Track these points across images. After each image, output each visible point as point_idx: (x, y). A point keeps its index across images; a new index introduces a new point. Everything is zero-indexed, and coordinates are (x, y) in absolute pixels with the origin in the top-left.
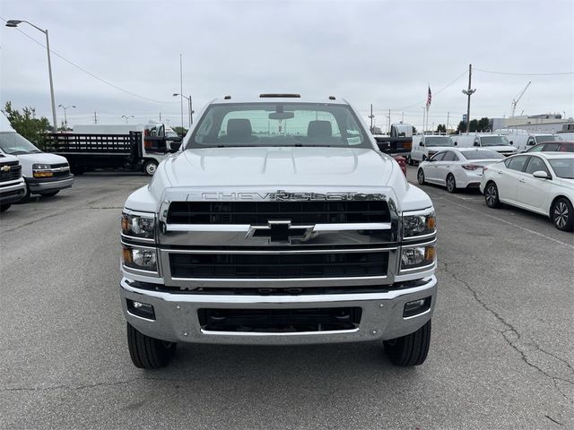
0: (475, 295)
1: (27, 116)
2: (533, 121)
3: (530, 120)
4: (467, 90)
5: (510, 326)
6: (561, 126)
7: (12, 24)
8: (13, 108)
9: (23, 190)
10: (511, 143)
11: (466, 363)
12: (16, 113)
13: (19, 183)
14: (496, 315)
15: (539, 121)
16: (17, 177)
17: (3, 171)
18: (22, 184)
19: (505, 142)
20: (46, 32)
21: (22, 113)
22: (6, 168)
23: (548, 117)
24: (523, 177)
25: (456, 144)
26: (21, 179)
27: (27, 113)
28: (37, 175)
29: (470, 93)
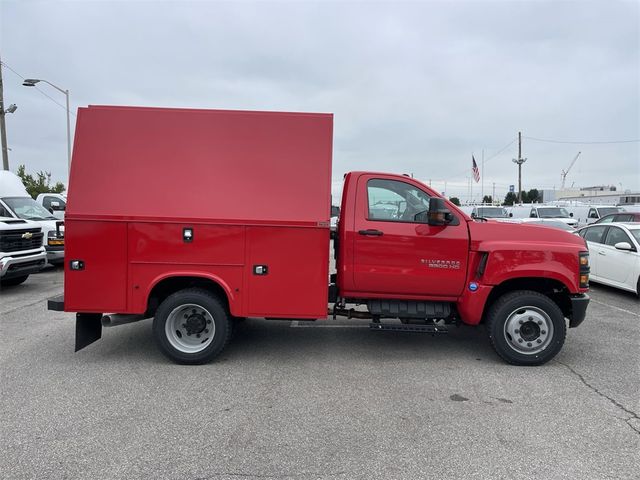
0: (583, 380)
1: (41, 181)
2: (586, 193)
3: (583, 192)
4: (517, 159)
5: (632, 413)
6: (618, 199)
7: (30, 83)
8: (26, 173)
9: (43, 260)
10: (571, 215)
11: (597, 455)
12: (29, 178)
13: (40, 252)
14: (613, 401)
15: (593, 193)
16: (38, 245)
17: (24, 238)
18: (42, 253)
19: (564, 214)
20: (67, 93)
21: (36, 178)
22: (27, 235)
23: (602, 189)
24: (603, 249)
25: (511, 215)
26: (42, 248)
27: (42, 178)
28: (52, 243)
29: (520, 162)
